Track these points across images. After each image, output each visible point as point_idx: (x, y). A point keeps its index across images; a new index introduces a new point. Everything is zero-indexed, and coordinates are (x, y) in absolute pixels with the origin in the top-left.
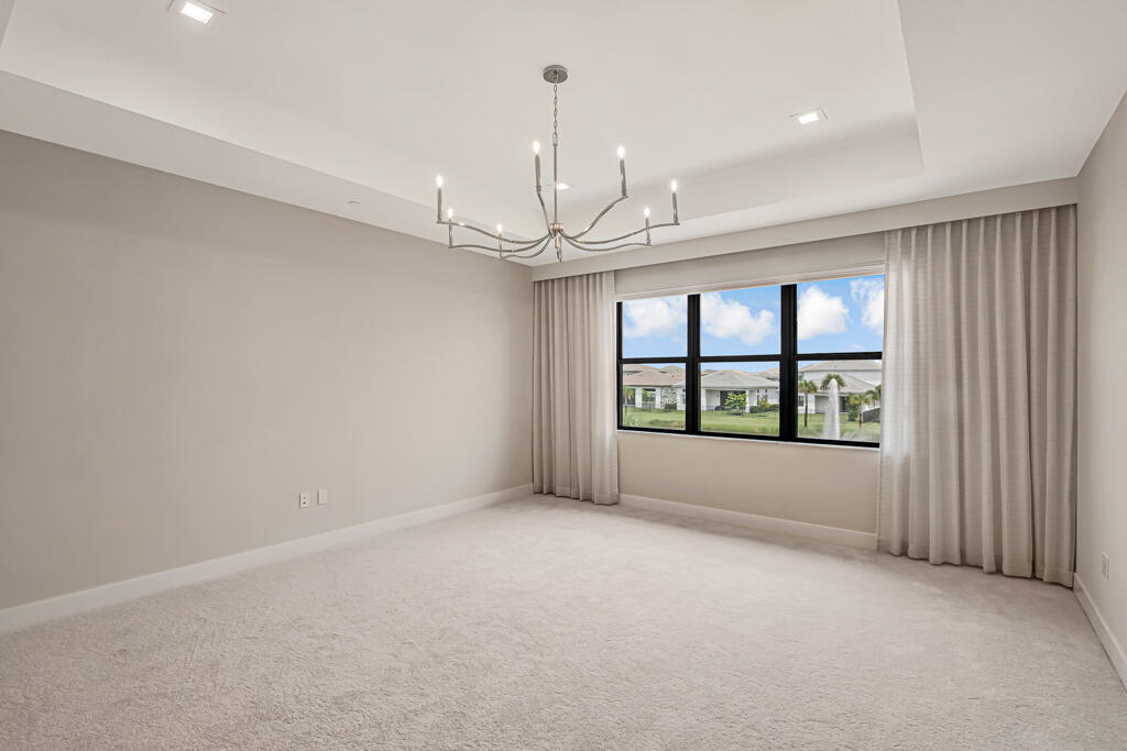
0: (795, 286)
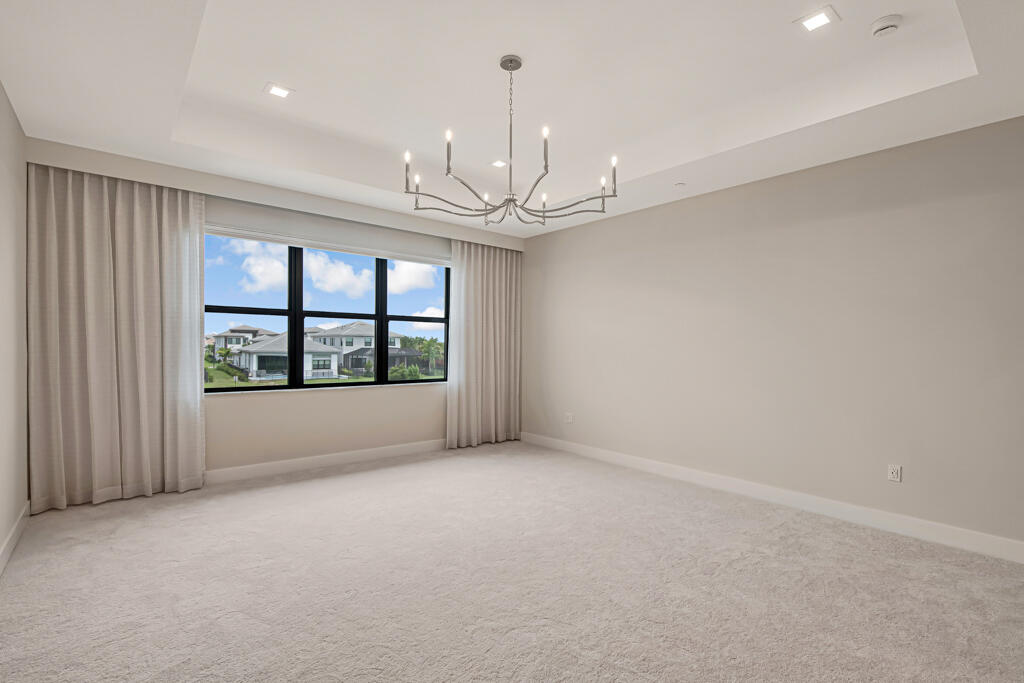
0: (386, 261)
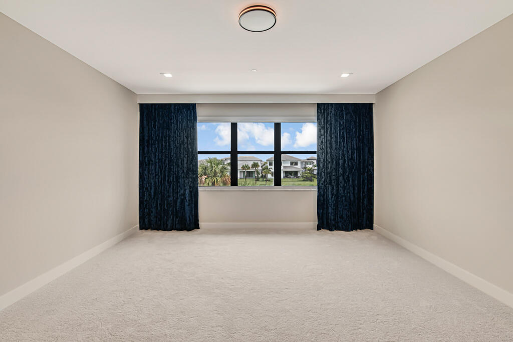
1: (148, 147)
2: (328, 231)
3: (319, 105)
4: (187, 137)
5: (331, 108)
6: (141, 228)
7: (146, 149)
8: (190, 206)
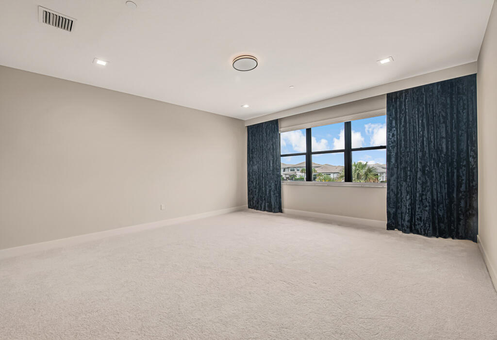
1: (252, 153)
2: (400, 233)
3: (388, 95)
4: (273, 145)
5: (405, 96)
6: (249, 207)
7: (251, 155)
8: (275, 196)
